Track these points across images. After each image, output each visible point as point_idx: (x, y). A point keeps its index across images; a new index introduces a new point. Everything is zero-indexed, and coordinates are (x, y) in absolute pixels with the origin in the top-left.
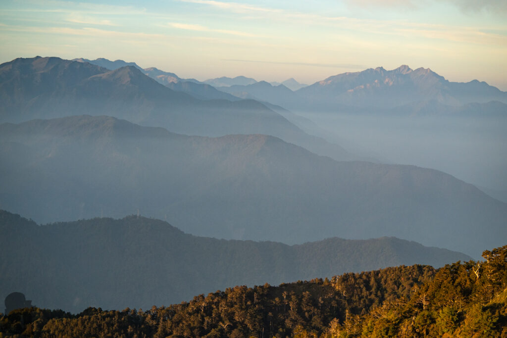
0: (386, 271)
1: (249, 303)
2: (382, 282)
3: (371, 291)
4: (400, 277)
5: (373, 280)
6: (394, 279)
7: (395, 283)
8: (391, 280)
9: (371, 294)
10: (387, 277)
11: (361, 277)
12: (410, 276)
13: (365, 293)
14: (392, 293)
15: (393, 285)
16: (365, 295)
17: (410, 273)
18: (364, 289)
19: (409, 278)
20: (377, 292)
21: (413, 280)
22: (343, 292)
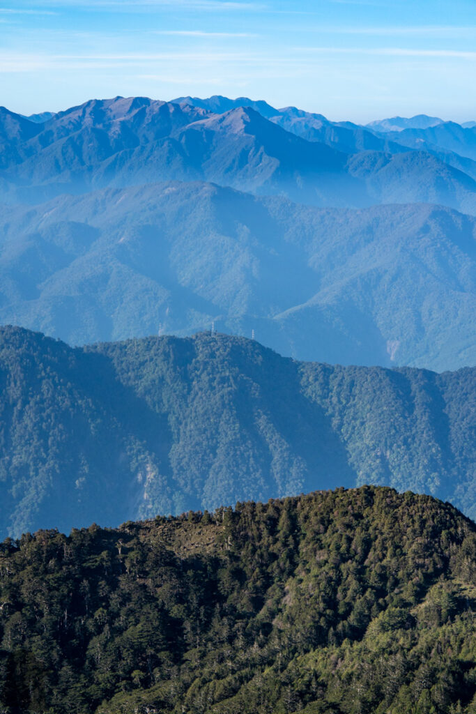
0: (310, 499)
1: (52, 563)
2: (301, 519)
3: (278, 535)
4: (331, 510)
5: (284, 514)
6: (322, 514)
7: (322, 521)
8: (316, 514)
9: (276, 541)
10: (311, 508)
11: (264, 509)
12: (350, 507)
13: (266, 539)
14: (313, 539)
15: (318, 523)
16: (266, 543)
17: (350, 503)
18: (265, 533)
19: (347, 512)
20: (286, 537)
21: (353, 515)
22: (227, 538)
